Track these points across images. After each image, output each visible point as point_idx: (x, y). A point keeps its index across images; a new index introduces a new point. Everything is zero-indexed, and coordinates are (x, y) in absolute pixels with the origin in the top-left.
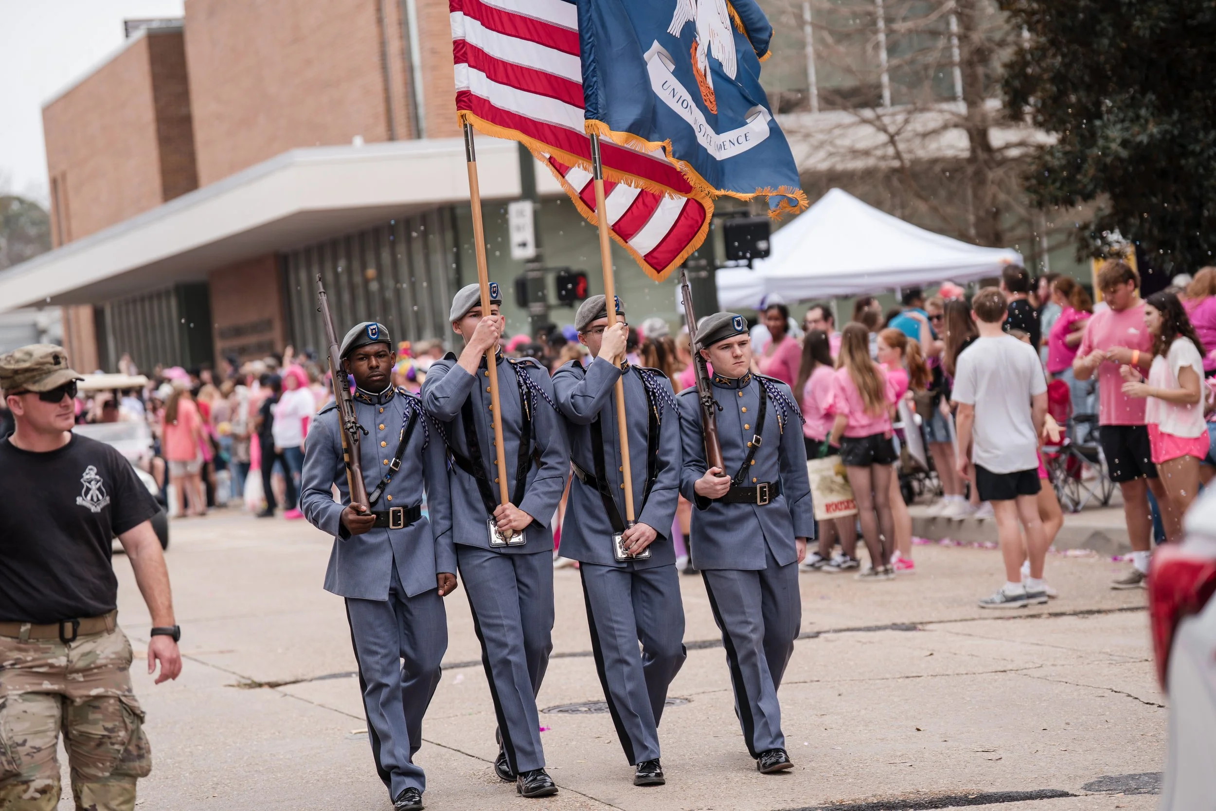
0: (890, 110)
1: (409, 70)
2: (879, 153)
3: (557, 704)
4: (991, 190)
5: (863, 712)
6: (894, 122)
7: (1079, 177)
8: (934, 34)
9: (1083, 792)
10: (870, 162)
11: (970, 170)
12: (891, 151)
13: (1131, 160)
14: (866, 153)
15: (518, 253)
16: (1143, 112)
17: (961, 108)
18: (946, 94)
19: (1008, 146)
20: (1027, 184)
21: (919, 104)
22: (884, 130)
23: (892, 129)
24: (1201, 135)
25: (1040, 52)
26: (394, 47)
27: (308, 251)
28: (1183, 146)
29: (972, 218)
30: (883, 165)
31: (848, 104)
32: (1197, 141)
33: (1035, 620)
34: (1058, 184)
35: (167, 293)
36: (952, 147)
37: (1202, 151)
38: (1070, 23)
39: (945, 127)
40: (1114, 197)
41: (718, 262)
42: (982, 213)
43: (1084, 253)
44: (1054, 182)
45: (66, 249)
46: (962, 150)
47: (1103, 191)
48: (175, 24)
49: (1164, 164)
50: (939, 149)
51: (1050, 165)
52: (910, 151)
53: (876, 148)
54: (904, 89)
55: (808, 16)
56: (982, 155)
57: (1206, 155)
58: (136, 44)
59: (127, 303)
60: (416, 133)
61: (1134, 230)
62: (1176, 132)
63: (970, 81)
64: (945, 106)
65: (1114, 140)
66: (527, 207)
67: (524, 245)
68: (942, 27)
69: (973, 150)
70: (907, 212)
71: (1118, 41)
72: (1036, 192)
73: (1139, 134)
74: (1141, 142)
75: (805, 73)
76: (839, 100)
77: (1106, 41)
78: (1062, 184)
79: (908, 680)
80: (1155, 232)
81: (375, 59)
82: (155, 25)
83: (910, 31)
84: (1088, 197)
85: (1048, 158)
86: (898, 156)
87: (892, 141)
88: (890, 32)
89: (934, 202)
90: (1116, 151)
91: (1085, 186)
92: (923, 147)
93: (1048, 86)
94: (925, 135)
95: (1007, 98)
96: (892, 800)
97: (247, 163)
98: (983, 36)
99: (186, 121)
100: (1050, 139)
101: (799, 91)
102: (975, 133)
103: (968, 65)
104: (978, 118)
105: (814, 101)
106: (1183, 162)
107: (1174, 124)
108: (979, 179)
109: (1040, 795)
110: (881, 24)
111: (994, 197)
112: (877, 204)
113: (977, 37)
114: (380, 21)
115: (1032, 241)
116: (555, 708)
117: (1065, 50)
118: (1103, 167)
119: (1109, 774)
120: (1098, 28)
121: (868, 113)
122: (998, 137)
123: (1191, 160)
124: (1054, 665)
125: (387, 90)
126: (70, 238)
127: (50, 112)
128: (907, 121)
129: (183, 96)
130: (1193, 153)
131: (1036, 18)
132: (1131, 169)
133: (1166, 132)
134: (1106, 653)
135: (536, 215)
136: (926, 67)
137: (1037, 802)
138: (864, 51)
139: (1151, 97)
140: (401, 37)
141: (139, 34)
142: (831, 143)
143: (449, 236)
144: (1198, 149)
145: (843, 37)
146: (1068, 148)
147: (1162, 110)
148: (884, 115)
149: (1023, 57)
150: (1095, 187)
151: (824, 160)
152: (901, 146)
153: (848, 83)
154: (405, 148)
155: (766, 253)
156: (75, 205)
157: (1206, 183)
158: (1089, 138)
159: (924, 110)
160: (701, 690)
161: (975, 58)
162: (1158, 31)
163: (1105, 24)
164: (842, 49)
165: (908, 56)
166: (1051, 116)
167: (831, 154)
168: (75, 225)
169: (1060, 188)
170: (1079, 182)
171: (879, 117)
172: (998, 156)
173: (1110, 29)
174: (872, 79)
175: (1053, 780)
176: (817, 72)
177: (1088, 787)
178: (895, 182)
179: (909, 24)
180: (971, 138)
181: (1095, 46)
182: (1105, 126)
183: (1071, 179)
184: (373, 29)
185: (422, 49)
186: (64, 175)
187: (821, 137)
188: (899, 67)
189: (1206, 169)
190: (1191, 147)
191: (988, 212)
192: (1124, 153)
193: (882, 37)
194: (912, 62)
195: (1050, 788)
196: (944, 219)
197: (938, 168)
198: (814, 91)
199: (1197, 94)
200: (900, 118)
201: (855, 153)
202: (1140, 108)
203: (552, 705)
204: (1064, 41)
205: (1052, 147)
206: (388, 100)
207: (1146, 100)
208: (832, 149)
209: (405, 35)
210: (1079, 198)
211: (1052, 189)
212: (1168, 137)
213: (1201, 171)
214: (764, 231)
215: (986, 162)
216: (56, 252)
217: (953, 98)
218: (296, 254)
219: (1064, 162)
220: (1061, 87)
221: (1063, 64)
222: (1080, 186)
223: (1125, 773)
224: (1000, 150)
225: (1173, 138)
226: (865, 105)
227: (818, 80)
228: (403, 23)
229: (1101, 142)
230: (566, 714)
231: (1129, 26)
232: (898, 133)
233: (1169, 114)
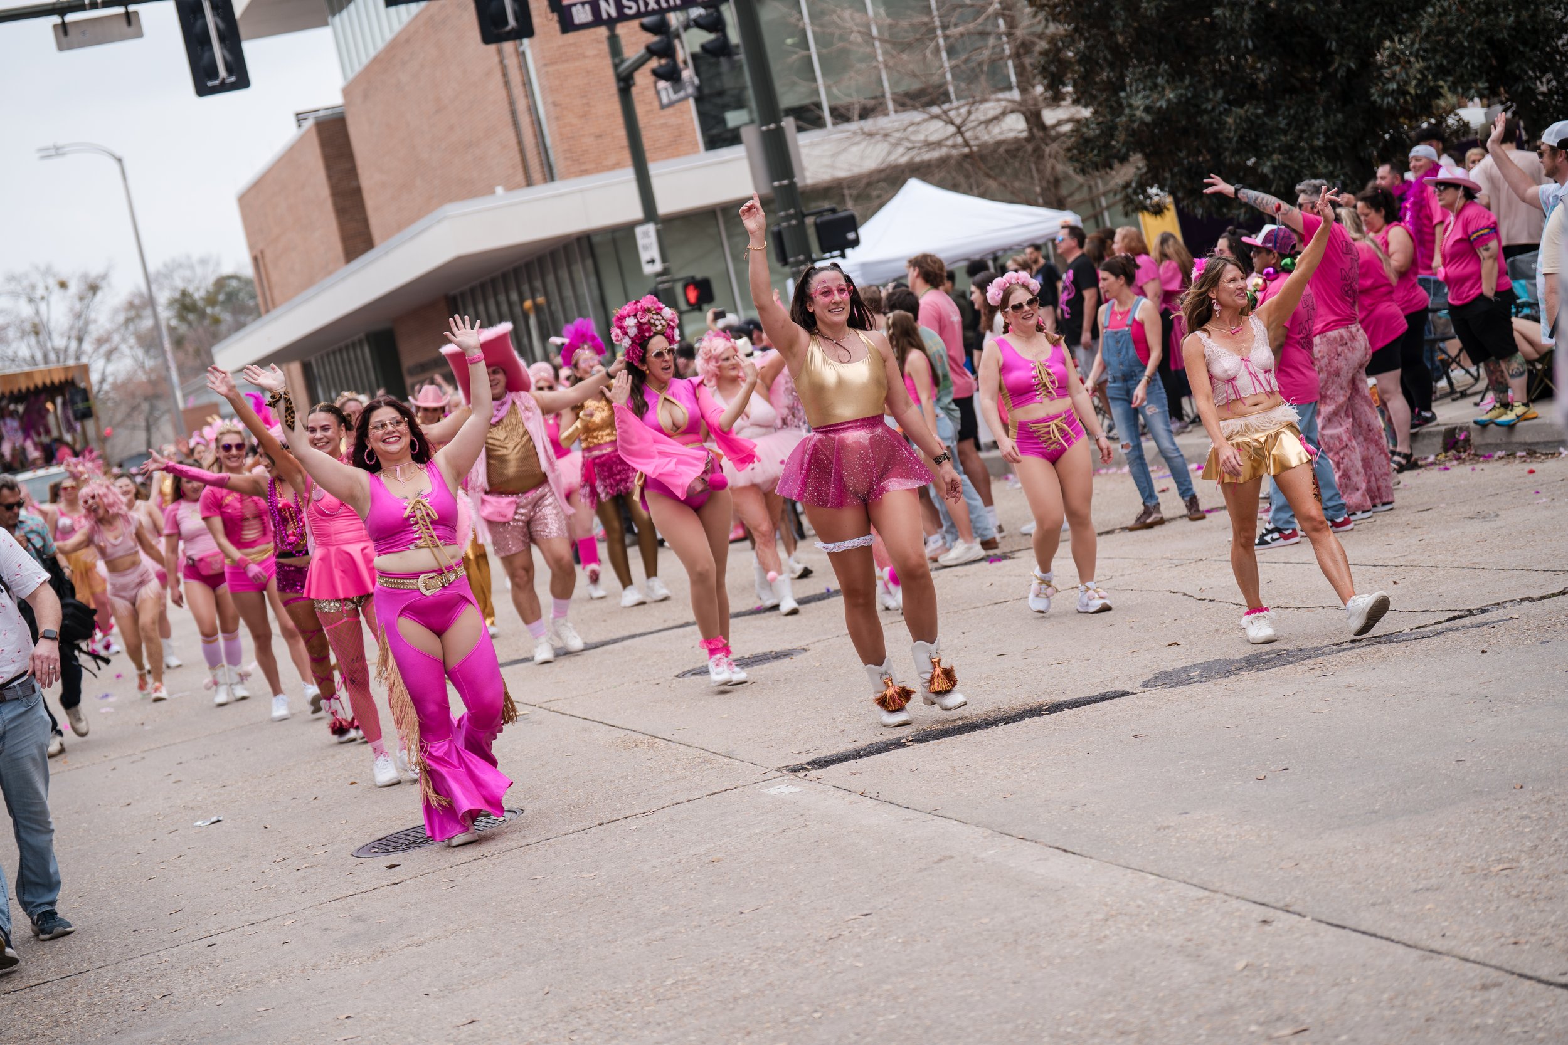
0: (955, 104)
1: (537, 123)
2: (950, 142)
3: (691, 667)
4: (1049, 163)
5: (956, 641)
6: (959, 115)
7: (1114, 143)
8: (984, 34)
9: (1142, 689)
10: (943, 152)
11: (1029, 148)
12: (959, 140)
13: (1155, 123)
14: (939, 144)
15: (648, 269)
16: (1160, 80)
17: (1016, 95)
18: (1001, 86)
19: (1060, 123)
20: (1069, 154)
21: (978, 98)
22: (952, 123)
23: (958, 121)
24: (1211, 95)
25: (1070, 39)
26: (521, 105)
27: (472, 291)
28: (1197, 106)
29: (1038, 189)
30: (954, 152)
31: (917, 105)
32: (1208, 100)
33: (1109, 536)
34: (1095, 152)
35: (360, 342)
36: (1011, 130)
37: (1213, 108)
38: (1087, 12)
39: (1004, 114)
40: (1147, 157)
41: (814, 256)
42: (1044, 184)
43: (1130, 208)
44: (1092, 150)
45: (274, 313)
46: (1021, 132)
47: (1135, 152)
48: (338, 110)
49: (1184, 123)
50: (1001, 133)
51: (1086, 135)
52: (977, 138)
53: (947, 139)
54: (963, 85)
55: (875, 32)
56: (1039, 134)
57: (1217, 112)
58: (308, 131)
59: (328, 355)
60: (550, 175)
61: (1169, 182)
62: (1189, 95)
63: (1021, 70)
64: (1001, 95)
65: (1138, 108)
66: (651, 228)
67: (652, 261)
68: (989, 28)
69: (1030, 130)
70: (982, 189)
71: (1130, 21)
72: (1078, 161)
73: (1158, 100)
74: (1161, 107)
75: (880, 81)
76: (908, 102)
77: (1120, 23)
78: (1099, 151)
79: (996, 607)
80: (1185, 181)
81: (508, 118)
82: (321, 113)
83: (962, 35)
84: (1123, 159)
85: (1084, 130)
86: (966, 143)
87: (959, 130)
88: (946, 37)
89: (1003, 179)
90: (1141, 118)
91: (1119, 151)
92: (989, 133)
93: (1076, 68)
94: (988, 122)
95: (1046, 82)
96: (975, 720)
97: (411, 221)
98: (1025, 32)
99: (357, 192)
100: (1086, 113)
101: (875, 98)
102: (1028, 114)
103: (1017, 56)
104: (1030, 102)
105: (891, 105)
106: (1199, 119)
107: (1187, 88)
108: (1038, 154)
109: (1104, 698)
110: (939, 32)
111: (1053, 168)
112: (955, 188)
113: (1019, 33)
114: (507, 84)
115: (1093, 202)
116: (689, 672)
117: (1087, 35)
118: (1133, 133)
119: (1165, 669)
120: (1112, 13)
121: (935, 110)
122: (1050, 116)
123: (1205, 117)
124: (1122, 575)
125: (520, 143)
126: (274, 306)
127: (244, 200)
128: (969, 113)
129: (352, 172)
130: (1206, 111)
131: (1058, 10)
132: (1156, 131)
133: (1181, 95)
134: (1167, 558)
135: (659, 233)
136: (980, 64)
137: (1100, 704)
138: (925, 57)
139: (1164, 67)
140: (527, 96)
141: (309, 123)
142: (908, 139)
143: (589, 263)
144: (1210, 107)
145: (906, 47)
146: (1101, 119)
147: (1175, 77)
148: (950, 110)
149: (1056, 45)
150: (1128, 151)
151: (903, 155)
152: (968, 135)
153: (916, 86)
154: (542, 190)
155: (855, 243)
156: (275, 277)
157: (1220, 136)
158: (1117, 109)
159: (984, 100)
160: (816, 639)
161: (1021, 51)
162: (1163, 10)
163: (1117, 8)
164: (905, 56)
165: (963, 57)
166: (1083, 93)
167: (909, 149)
168: (277, 293)
169: (1098, 155)
170: (1114, 147)
171: (945, 112)
172: (1053, 133)
173: (1122, 12)
174: (935, 80)
175: (1117, 682)
176: (889, 80)
177: (1147, 684)
178: (967, 166)
179: (961, 29)
180: (1027, 120)
181: (1112, 28)
182: (1128, 97)
183: (1107, 146)
184: (503, 93)
185: (545, 103)
186: (262, 252)
187: (898, 135)
188: (957, 66)
189: (1218, 123)
190: (1204, 106)
191: (1048, 182)
192: (1148, 118)
193: (941, 41)
194: (966, 61)
195: (1113, 690)
196: (1013, 193)
197: (1001, 150)
198: (888, 95)
199: (1203, 59)
200: (964, 110)
201: (930, 145)
202: (1156, 77)
203: (686, 669)
204: (1085, 27)
205: (1087, 119)
206: (522, 152)
207: (1161, 70)
208: (910, 145)
209: (530, 94)
210: (1116, 161)
211: (1092, 156)
212: (1183, 99)
213: (1215, 125)
214: (852, 224)
215: (1042, 139)
216: (266, 318)
217: (1009, 88)
218: (462, 295)
219: (1098, 132)
220: (1088, 67)
221: (1086, 47)
222: (1115, 151)
223: (1178, 667)
224: (1054, 126)
225: (1188, 100)
226: (932, 103)
227: (892, 85)
228: (527, 83)
229: (1127, 111)
230: (698, 677)
231: (1138, 8)
232: (963, 123)
233: (1182, 80)
